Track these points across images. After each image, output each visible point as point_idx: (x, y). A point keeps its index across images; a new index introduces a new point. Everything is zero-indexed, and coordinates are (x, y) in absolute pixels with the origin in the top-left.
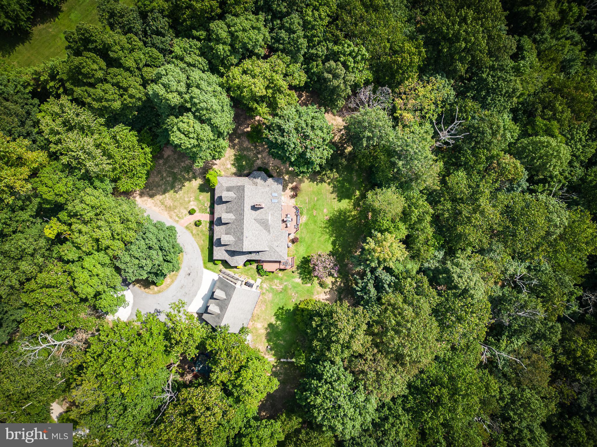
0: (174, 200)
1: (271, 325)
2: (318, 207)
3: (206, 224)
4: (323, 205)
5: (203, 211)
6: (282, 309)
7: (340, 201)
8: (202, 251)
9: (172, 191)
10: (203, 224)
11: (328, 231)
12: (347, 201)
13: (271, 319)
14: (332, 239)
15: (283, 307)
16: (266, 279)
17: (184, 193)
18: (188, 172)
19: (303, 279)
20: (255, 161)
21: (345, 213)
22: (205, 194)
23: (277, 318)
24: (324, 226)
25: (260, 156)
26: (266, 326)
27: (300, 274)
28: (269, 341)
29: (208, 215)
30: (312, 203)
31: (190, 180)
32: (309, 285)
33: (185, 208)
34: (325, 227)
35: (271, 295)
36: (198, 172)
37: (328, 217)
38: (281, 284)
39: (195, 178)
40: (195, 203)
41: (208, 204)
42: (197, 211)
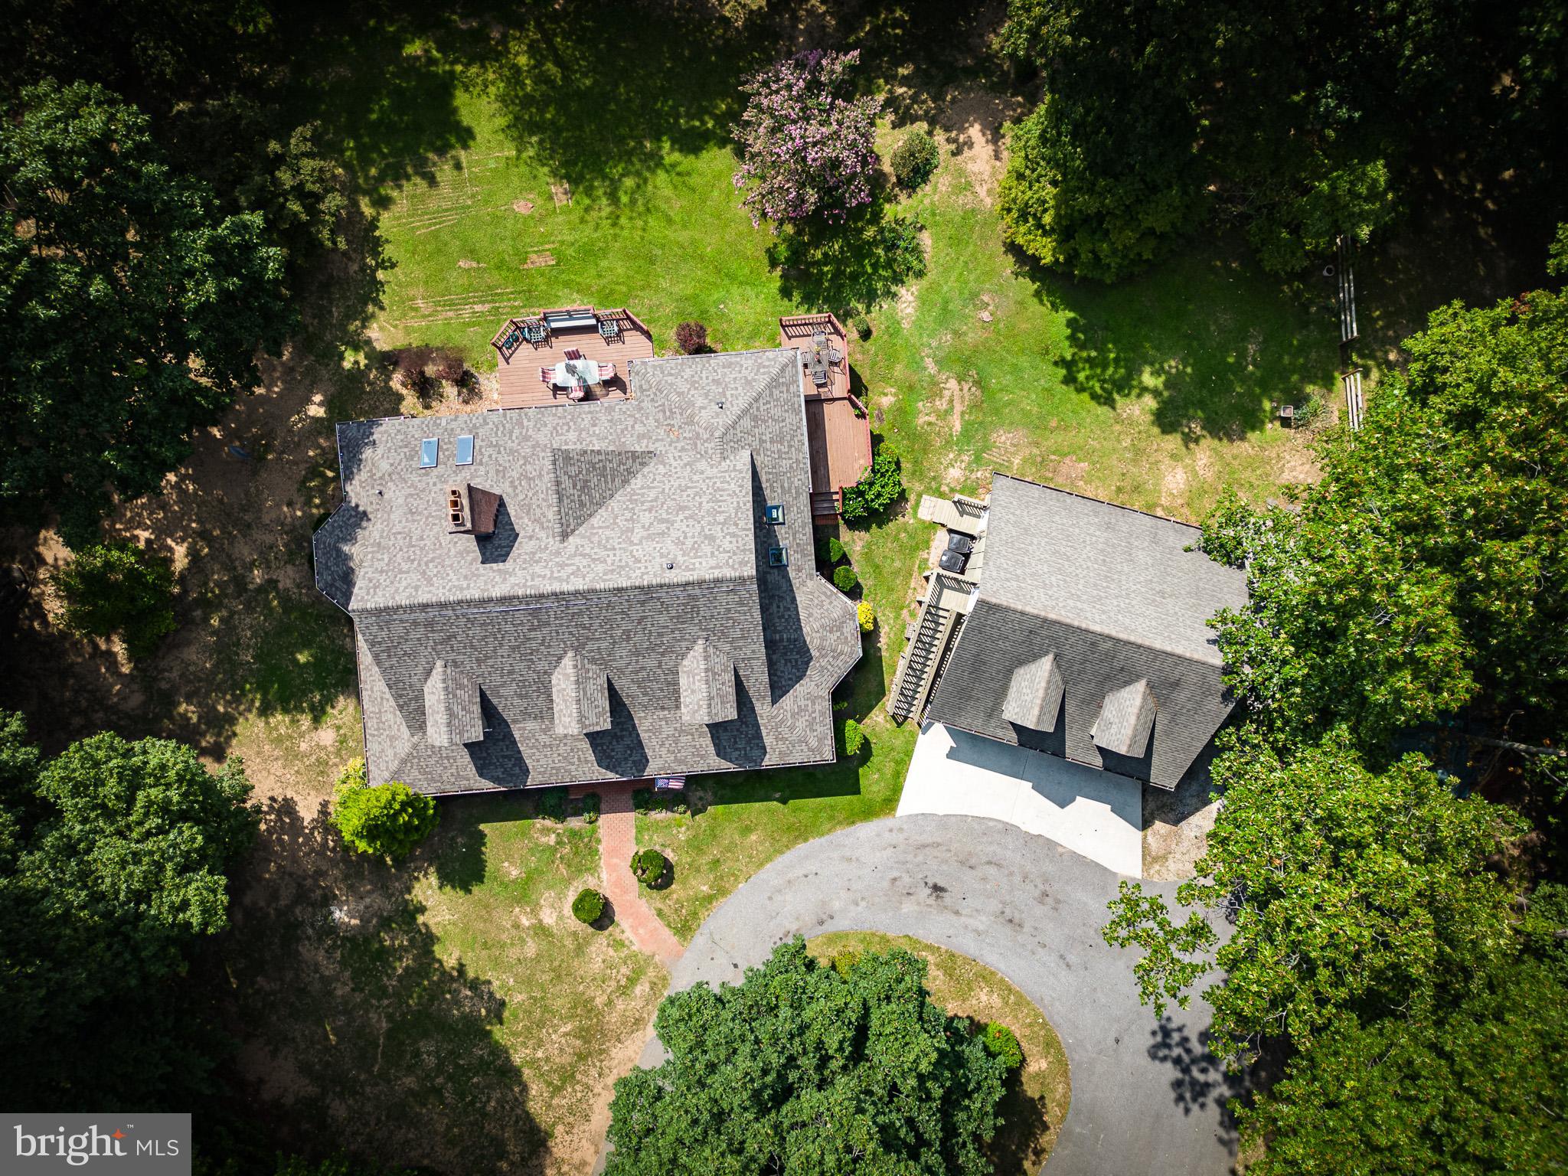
0: (540, 1020)
1: (1167, 419)
2: (506, 247)
3: (657, 827)
4: (496, 220)
5: (584, 853)
6: (1069, 365)
7: (466, 136)
8: (801, 833)
9: (499, 1033)
10: (655, 842)
11: (629, 182)
12: (460, 98)
13: (1131, 422)
14: (671, 156)
15: (1061, 362)
16: (918, 473)
17: (497, 963)
18: (384, 955)
19: (898, 280)
20: (285, 599)
21: (527, 101)
22: (490, 852)
23: (1123, 385)
24: (605, 207)
25: (258, 575)
26: (1173, 442)
27: (870, 297)
28: (1252, 421)
29: (604, 820)
30: (494, 278)
31: (427, 941)
32: (926, 239)
33: (579, 950)
34: (613, 197)
35: (1002, 438)
36: (377, 901)
37: (558, 189)
38: (935, 390)
39: (410, 913)
40: (547, 897)
41: (544, 831)
42: (591, 883)
